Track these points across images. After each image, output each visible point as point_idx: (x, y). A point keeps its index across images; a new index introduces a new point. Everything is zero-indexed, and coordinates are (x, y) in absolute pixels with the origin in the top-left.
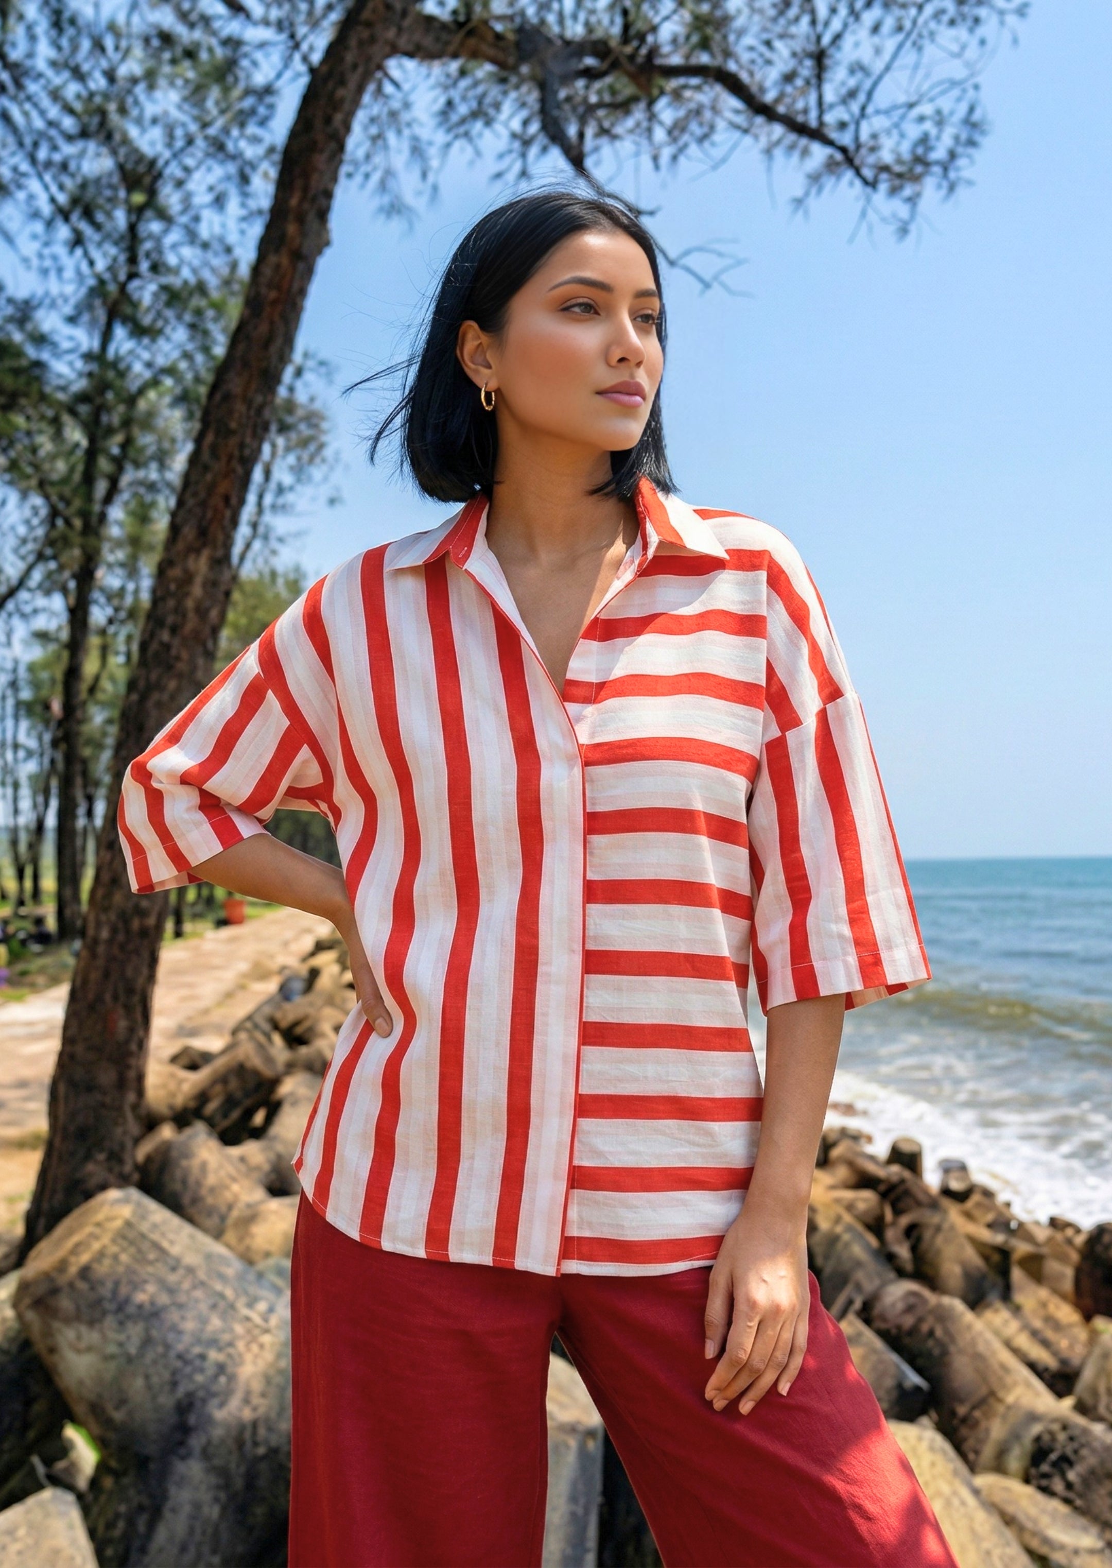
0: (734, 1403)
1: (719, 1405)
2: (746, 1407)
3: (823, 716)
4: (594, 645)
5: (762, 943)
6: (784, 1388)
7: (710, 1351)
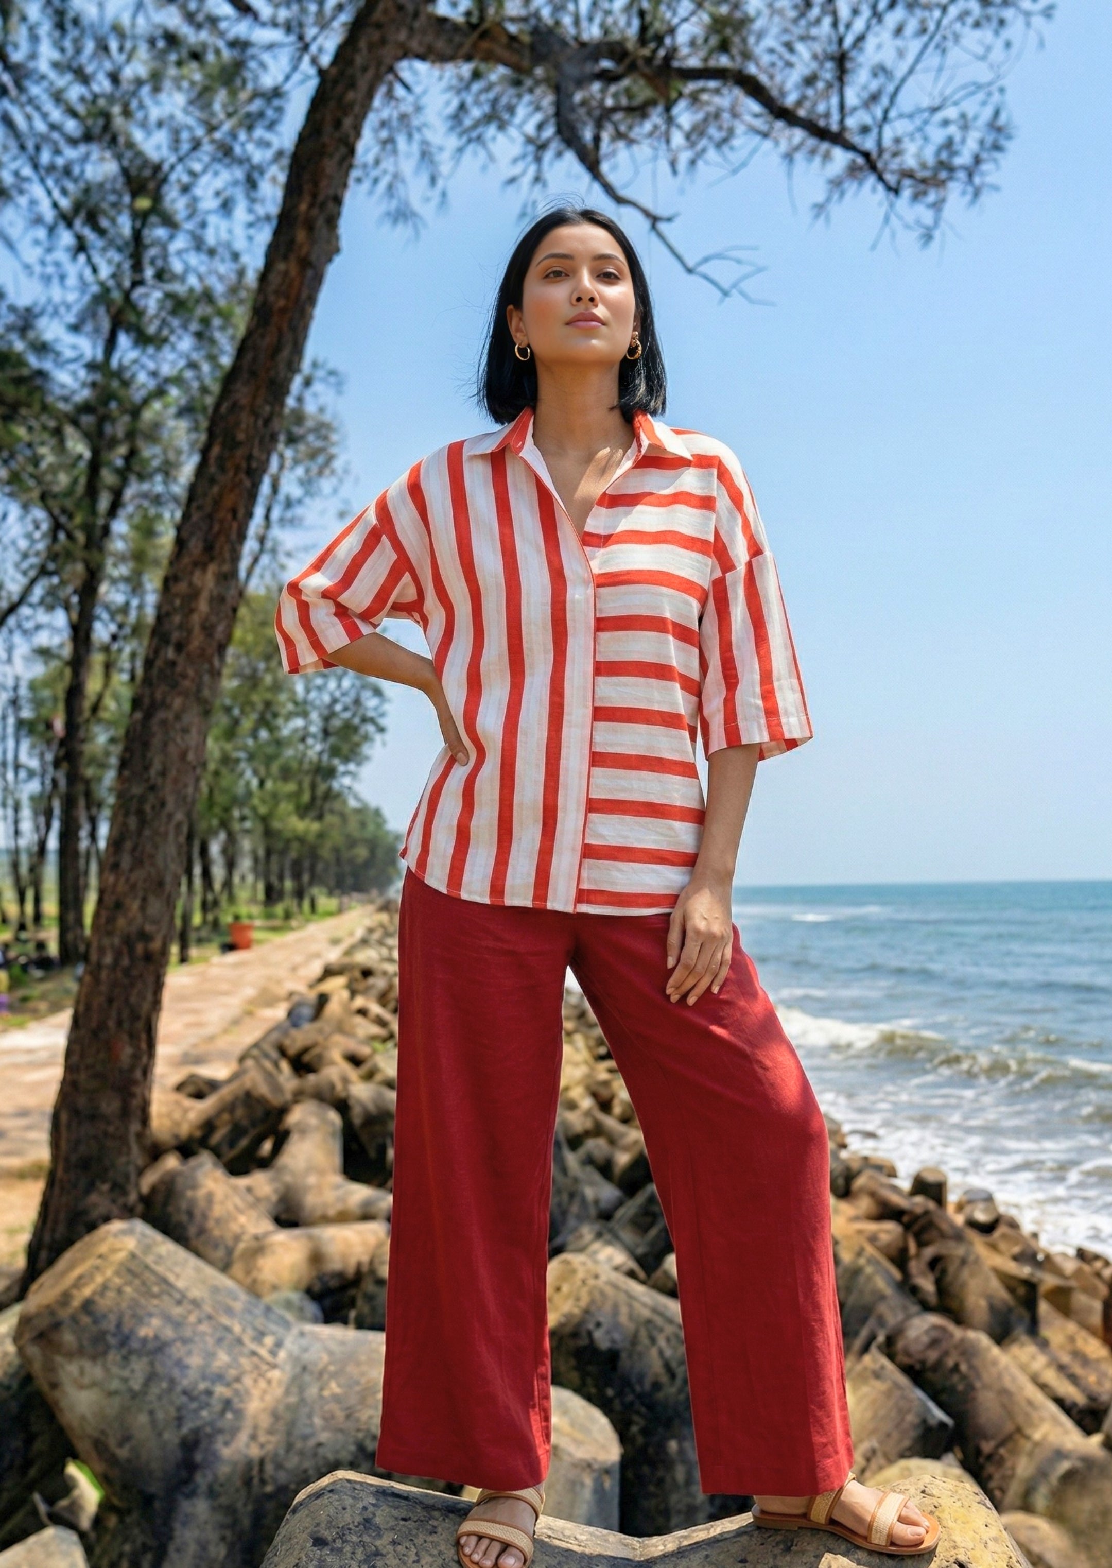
0: (684, 997)
1: (674, 998)
2: (691, 1000)
3: (749, 565)
4: (603, 510)
5: (706, 712)
6: (715, 989)
7: (671, 962)
